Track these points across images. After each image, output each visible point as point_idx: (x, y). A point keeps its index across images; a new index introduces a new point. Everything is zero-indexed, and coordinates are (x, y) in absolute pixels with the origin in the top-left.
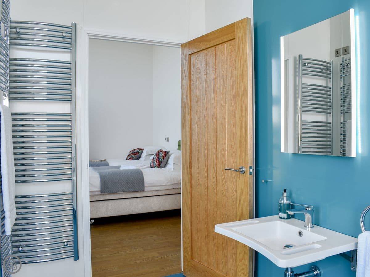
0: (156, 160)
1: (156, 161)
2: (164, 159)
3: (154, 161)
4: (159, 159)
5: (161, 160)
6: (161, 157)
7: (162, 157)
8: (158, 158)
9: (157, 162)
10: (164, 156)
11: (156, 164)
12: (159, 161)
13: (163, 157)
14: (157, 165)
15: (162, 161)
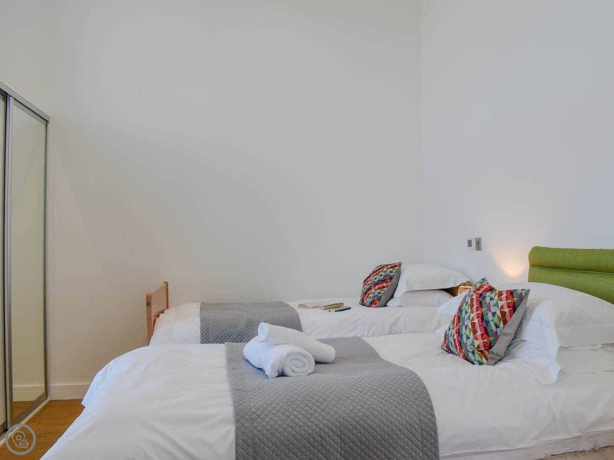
0: (473, 325)
1: (475, 332)
2: (505, 322)
3: (464, 331)
4: (488, 322)
5: (493, 327)
6: (494, 314)
7: (499, 313)
8: (482, 317)
9: (479, 333)
10: (506, 310)
11: (477, 343)
12: (486, 332)
13: (503, 314)
14: (478, 347)
15: (498, 331)
